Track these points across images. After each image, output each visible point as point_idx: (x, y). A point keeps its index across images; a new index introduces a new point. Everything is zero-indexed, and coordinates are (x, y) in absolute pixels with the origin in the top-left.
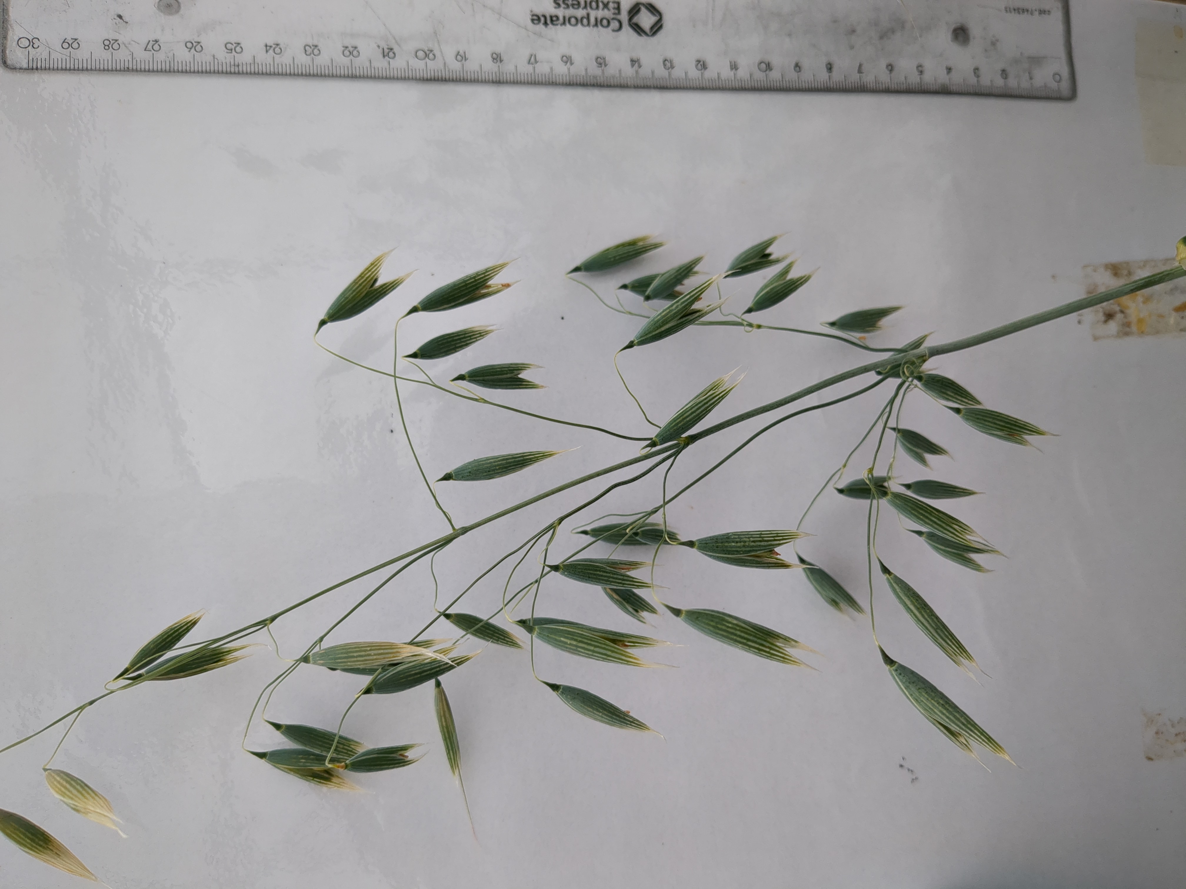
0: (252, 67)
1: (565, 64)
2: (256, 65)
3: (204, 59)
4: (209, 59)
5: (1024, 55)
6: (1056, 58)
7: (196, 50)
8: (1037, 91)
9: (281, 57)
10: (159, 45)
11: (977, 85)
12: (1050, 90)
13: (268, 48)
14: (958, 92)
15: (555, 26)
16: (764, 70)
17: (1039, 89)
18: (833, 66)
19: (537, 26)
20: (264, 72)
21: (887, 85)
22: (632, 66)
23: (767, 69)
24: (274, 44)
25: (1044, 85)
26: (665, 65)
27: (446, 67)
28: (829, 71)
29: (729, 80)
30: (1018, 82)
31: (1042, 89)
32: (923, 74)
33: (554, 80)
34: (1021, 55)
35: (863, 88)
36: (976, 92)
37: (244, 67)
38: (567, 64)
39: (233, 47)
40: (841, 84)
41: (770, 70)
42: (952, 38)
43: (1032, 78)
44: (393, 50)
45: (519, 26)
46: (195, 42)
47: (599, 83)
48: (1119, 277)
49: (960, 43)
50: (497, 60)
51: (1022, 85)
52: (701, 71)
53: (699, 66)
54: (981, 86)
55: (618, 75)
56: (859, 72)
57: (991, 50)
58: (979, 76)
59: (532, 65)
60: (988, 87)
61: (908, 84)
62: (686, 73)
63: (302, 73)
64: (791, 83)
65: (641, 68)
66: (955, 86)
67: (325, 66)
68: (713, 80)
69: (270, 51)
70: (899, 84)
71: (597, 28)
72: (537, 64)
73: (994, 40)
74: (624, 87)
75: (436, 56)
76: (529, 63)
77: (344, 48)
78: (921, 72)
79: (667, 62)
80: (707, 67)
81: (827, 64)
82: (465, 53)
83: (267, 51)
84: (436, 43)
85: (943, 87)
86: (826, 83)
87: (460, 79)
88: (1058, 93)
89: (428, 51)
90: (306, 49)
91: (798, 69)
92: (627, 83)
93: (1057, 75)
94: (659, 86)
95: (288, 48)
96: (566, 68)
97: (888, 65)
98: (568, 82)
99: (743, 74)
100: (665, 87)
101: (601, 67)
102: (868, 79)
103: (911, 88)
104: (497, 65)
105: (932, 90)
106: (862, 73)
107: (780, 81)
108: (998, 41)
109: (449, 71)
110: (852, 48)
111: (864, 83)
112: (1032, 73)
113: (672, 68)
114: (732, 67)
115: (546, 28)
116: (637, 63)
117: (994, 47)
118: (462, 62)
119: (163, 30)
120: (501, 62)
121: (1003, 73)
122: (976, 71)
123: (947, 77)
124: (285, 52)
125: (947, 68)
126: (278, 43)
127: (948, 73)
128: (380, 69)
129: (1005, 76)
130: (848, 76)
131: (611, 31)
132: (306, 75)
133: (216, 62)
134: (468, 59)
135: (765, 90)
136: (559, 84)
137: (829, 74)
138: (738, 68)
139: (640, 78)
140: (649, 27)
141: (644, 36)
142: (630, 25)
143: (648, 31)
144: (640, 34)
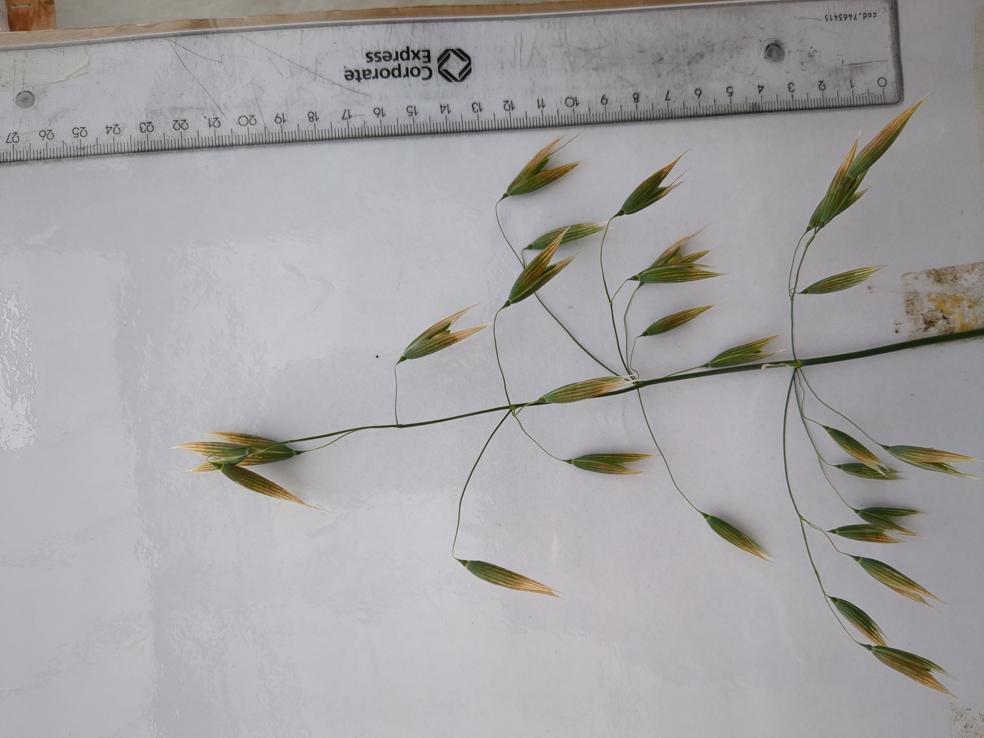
0: (96, 148)
1: (377, 115)
2: (99, 146)
3: (55, 146)
4: (60, 145)
5: (845, 63)
6: (881, 61)
7: (48, 138)
8: (858, 98)
9: (120, 136)
10: (18, 136)
11: (791, 100)
12: (873, 96)
13: (109, 129)
14: (770, 109)
15: (368, 80)
16: (570, 106)
17: (861, 97)
18: (640, 96)
19: (351, 81)
20: (106, 152)
21: (695, 110)
22: (442, 112)
23: (574, 104)
24: (114, 125)
25: (867, 92)
26: (473, 108)
27: (266, 130)
28: (636, 100)
29: (536, 118)
30: (837, 92)
31: (864, 96)
32: (733, 95)
33: (367, 133)
34: (843, 63)
35: (670, 115)
36: (790, 108)
37: (89, 149)
38: (379, 116)
39: (79, 132)
40: (648, 113)
41: (577, 104)
42: (765, 55)
43: (853, 86)
44: (218, 120)
45: (334, 83)
46: (47, 131)
47: (410, 132)
48: (943, 283)
49: (773, 59)
50: (313, 119)
51: (842, 95)
52: (509, 112)
53: (507, 107)
54: (796, 100)
55: (428, 122)
56: (666, 99)
57: (808, 62)
58: (793, 90)
59: (346, 120)
60: (803, 101)
61: (717, 107)
62: (494, 114)
63: (138, 149)
64: (598, 116)
65: (450, 113)
66: (767, 104)
67: (158, 141)
68: (520, 119)
69: (110, 132)
70: (708, 108)
71: (408, 78)
72: (351, 119)
73: (812, 51)
74: (434, 133)
75: (257, 121)
76: (343, 119)
77: (175, 122)
78: (731, 93)
79: (475, 106)
80: (514, 107)
81: (634, 94)
82: (283, 114)
83: (108, 133)
84: (257, 108)
85: (754, 107)
86: (633, 113)
87: (279, 140)
88: (882, 98)
89: (250, 116)
90: (141, 126)
91: (604, 101)
92: (437, 130)
93: (882, 79)
94: (468, 129)
95: (126, 128)
96: (378, 120)
97: (696, 90)
98: (380, 134)
99: (550, 111)
100: (473, 130)
101: (412, 115)
102: (676, 106)
103: (720, 110)
104: (313, 123)
105: (743, 111)
106: (670, 100)
107: (587, 115)
108: (816, 52)
109: (269, 133)
110: (659, 76)
111: (671, 109)
112: (853, 81)
113: (481, 111)
114: (540, 105)
115: (359, 83)
116: (446, 108)
117: (811, 59)
118: (281, 124)
119: (21, 123)
120: (317, 120)
121: (820, 84)
122: (791, 85)
123: (759, 96)
124: (123, 131)
125: (759, 87)
126: (117, 124)
127: (760, 91)
128: (207, 138)
129: (822, 87)
130: (655, 105)
131: (421, 79)
132: (142, 151)
133: (65, 148)
134: (286, 120)
135: (572, 125)
136: (372, 136)
137: (636, 104)
138: (545, 105)
139: (450, 123)
140: (458, 73)
141: (453, 82)
142: (440, 72)
143: (457, 76)
144: (449, 80)
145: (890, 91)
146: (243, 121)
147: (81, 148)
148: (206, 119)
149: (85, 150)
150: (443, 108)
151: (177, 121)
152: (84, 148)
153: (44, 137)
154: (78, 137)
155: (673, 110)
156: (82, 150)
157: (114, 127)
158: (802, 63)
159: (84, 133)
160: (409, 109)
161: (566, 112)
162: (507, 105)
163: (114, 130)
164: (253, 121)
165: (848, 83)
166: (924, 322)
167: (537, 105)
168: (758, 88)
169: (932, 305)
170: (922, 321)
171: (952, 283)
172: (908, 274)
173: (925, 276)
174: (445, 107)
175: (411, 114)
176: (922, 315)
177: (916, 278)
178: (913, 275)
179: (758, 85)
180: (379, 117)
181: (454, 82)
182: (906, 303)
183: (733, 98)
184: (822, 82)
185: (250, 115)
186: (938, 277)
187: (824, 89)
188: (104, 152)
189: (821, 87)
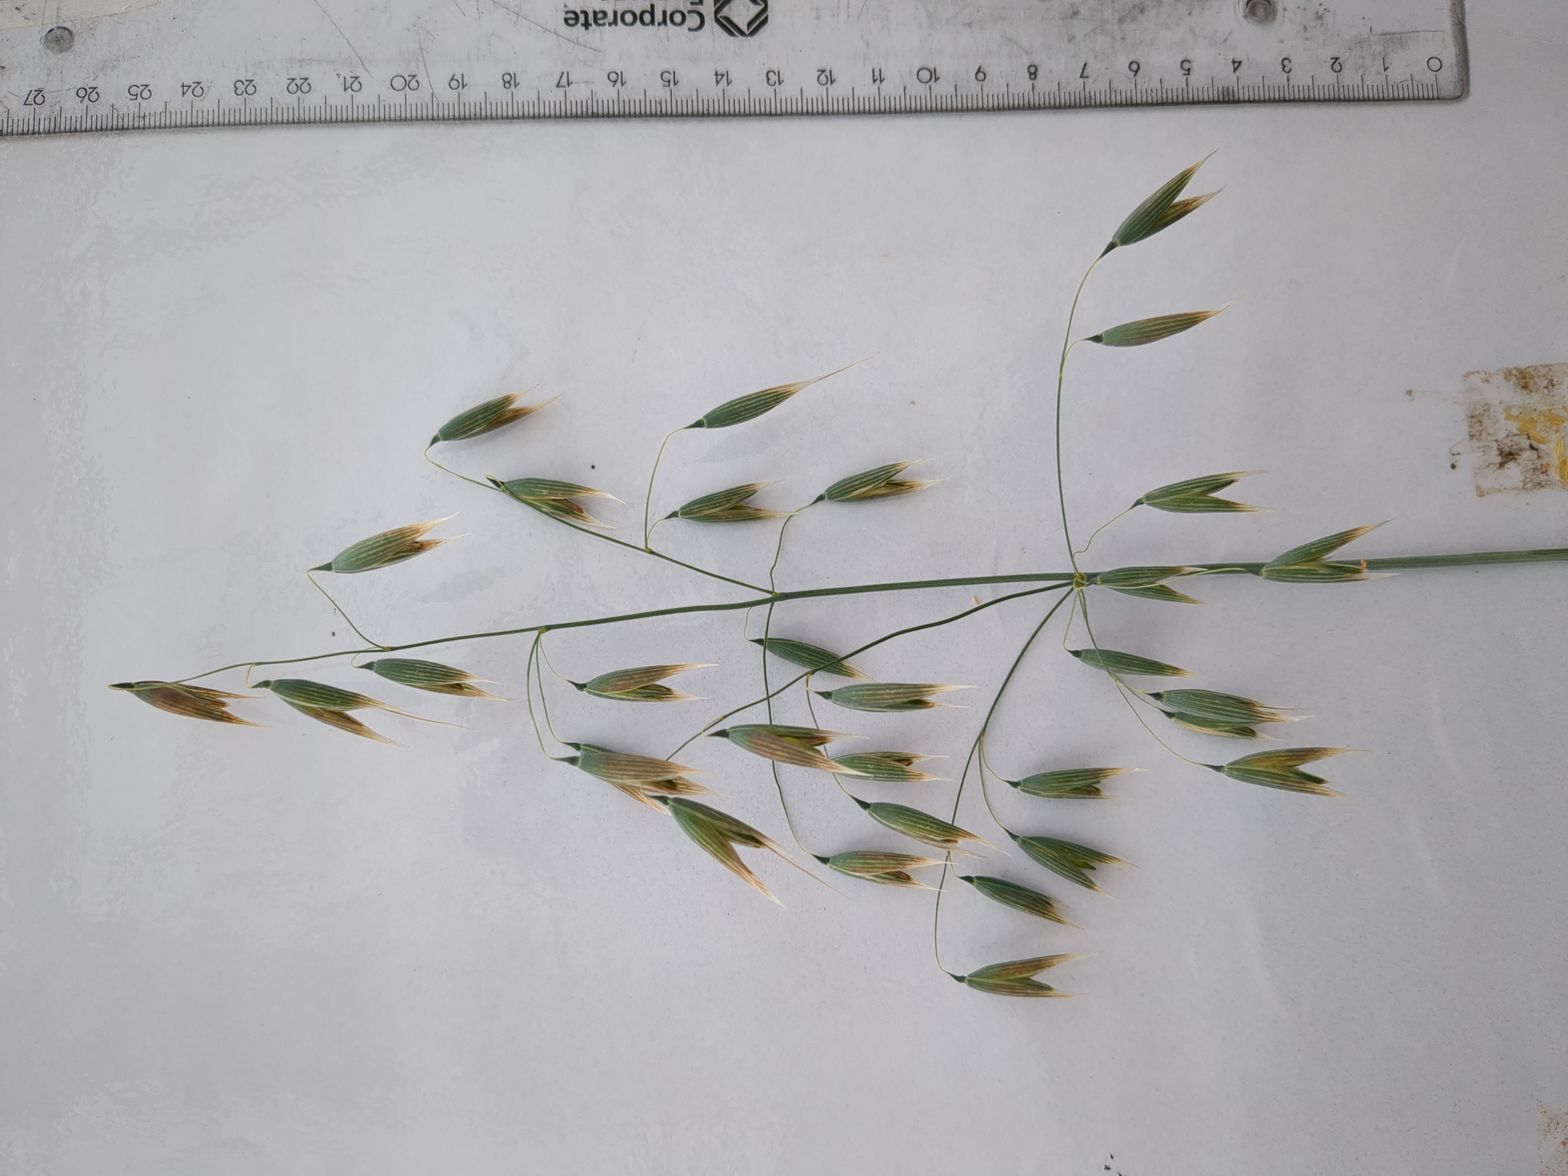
0: (163, 117)
1: (614, 83)
2: (168, 114)
3: (99, 111)
4: (107, 111)
5: (1374, 31)
6: (1434, 32)
7: (89, 100)
8: (1395, 88)
9: (202, 100)
10: (42, 96)
11: (1286, 85)
12: (1420, 86)
13: (186, 88)
14: (1252, 98)
15: (601, 28)
16: (925, 81)
17: (1400, 85)
18: (1038, 69)
19: (572, 28)
20: (178, 123)
21: (1129, 94)
22: (717, 83)
23: (931, 79)
24: (193, 83)
25: (1410, 79)
26: (768, 79)
27: (434, 98)
28: (1033, 77)
29: (869, 98)
30: (1362, 76)
31: (1405, 84)
32: (1191, 73)
33: (595, 111)
34: (1371, 31)
35: (1088, 100)
36: (1284, 97)
37: (153, 118)
38: (617, 84)
39: (139, 91)
40: (1052, 96)
41: (937, 79)
42: (1245, 12)
43: (1388, 67)
44: (359, 80)
45: (546, 30)
46: (90, 88)
47: (664, 111)
48: (1531, 391)
49: (1258, 20)
50: (510, 84)
51: (1368, 81)
52: (825, 87)
53: (823, 79)
54: (1293, 86)
55: (695, 97)
56: (1082, 76)
57: (1315, 27)
58: (1290, 70)
59: (563, 89)
60: (1306, 87)
61: (1164, 90)
62: (801, 90)
63: (229, 121)
64: (970, 99)
65: (730, 85)
66: (1246, 90)
67: (261, 109)
68: (843, 99)
69: (187, 93)
70: (1149, 92)
71: (666, 27)
72: (570, 87)
73: (1321, 10)
74: (703, 115)
75: (420, 84)
76: (558, 86)
77: (290, 81)
78: (1189, 70)
79: (771, 75)
80: (834, 80)
81: (1029, 67)
82: (463, 75)
83: (184, 94)
84: (421, 65)
85: (1226, 93)
86: (1026, 95)
87: (454, 116)
88: (1435, 88)
89: (409, 76)
90: (237, 86)
91: (981, 76)
92: (708, 110)
93: (1437, 60)
94: (758, 111)
95: (212, 88)
96: (615, 90)
97: (1131, 63)
98: (616, 112)
99: (891, 89)
100: (767, 113)
101: (669, 85)
102: (1098, 87)
103: (1170, 97)
104: (509, 91)
105: (1206, 99)
106: (1087, 77)
107: (951, 96)
108: (1328, 11)
109: (438, 104)
110: (1071, 39)
111: (1090, 92)
112: (1388, 60)
113: (780, 83)
114: (875, 78)
115: (587, 31)
116: (725, 77)
117: (1319, 22)
118: (459, 89)
119: (49, 75)
120: (516, 86)
121: (1335, 62)
122: (1286, 62)
123: (1233, 77)
124: (207, 93)
125: (1234, 62)
126: (200, 81)
127: (1235, 69)
128: (339, 108)
129: (1337, 67)
130: (1063, 85)
131: (687, 30)
132: (235, 124)
133: (115, 115)
134: (466, 84)
135: (926, 111)
136: (603, 116)
137: (1032, 82)
138: (884, 79)
139: (729, 101)
140: (746, 22)
141: (737, 36)
142: (717, 20)
143: (744, 28)
144: (731, 33)
145: (1448, 79)
146: (399, 83)
147: (139, 117)
148: (339, 77)
149: (146, 119)
150: (719, 76)
151: (293, 80)
152: (144, 117)
153: (84, 97)
154: (136, 99)
155: (1092, 93)
156: (141, 119)
157: (194, 85)
158: (1305, 28)
159: (146, 94)
160: (666, 75)
161: (918, 90)
162: (823, 75)
163: (193, 90)
164: (413, 84)
165: (1379, 63)
166: (1499, 453)
167: (872, 78)
168: (1232, 65)
169: (1513, 427)
170: (1495, 452)
171: (1546, 391)
172: (1473, 373)
173: (1502, 377)
174: (723, 75)
175: (667, 84)
176: (1496, 441)
177: (1487, 381)
178: (1483, 376)
179: (1233, 59)
180: (616, 86)
181: (740, 36)
182: (1469, 420)
183: (1192, 77)
184: (1337, 59)
185: (410, 74)
186: (1524, 381)
187: (1340, 70)
188: (176, 124)
189: (1334, 66)
